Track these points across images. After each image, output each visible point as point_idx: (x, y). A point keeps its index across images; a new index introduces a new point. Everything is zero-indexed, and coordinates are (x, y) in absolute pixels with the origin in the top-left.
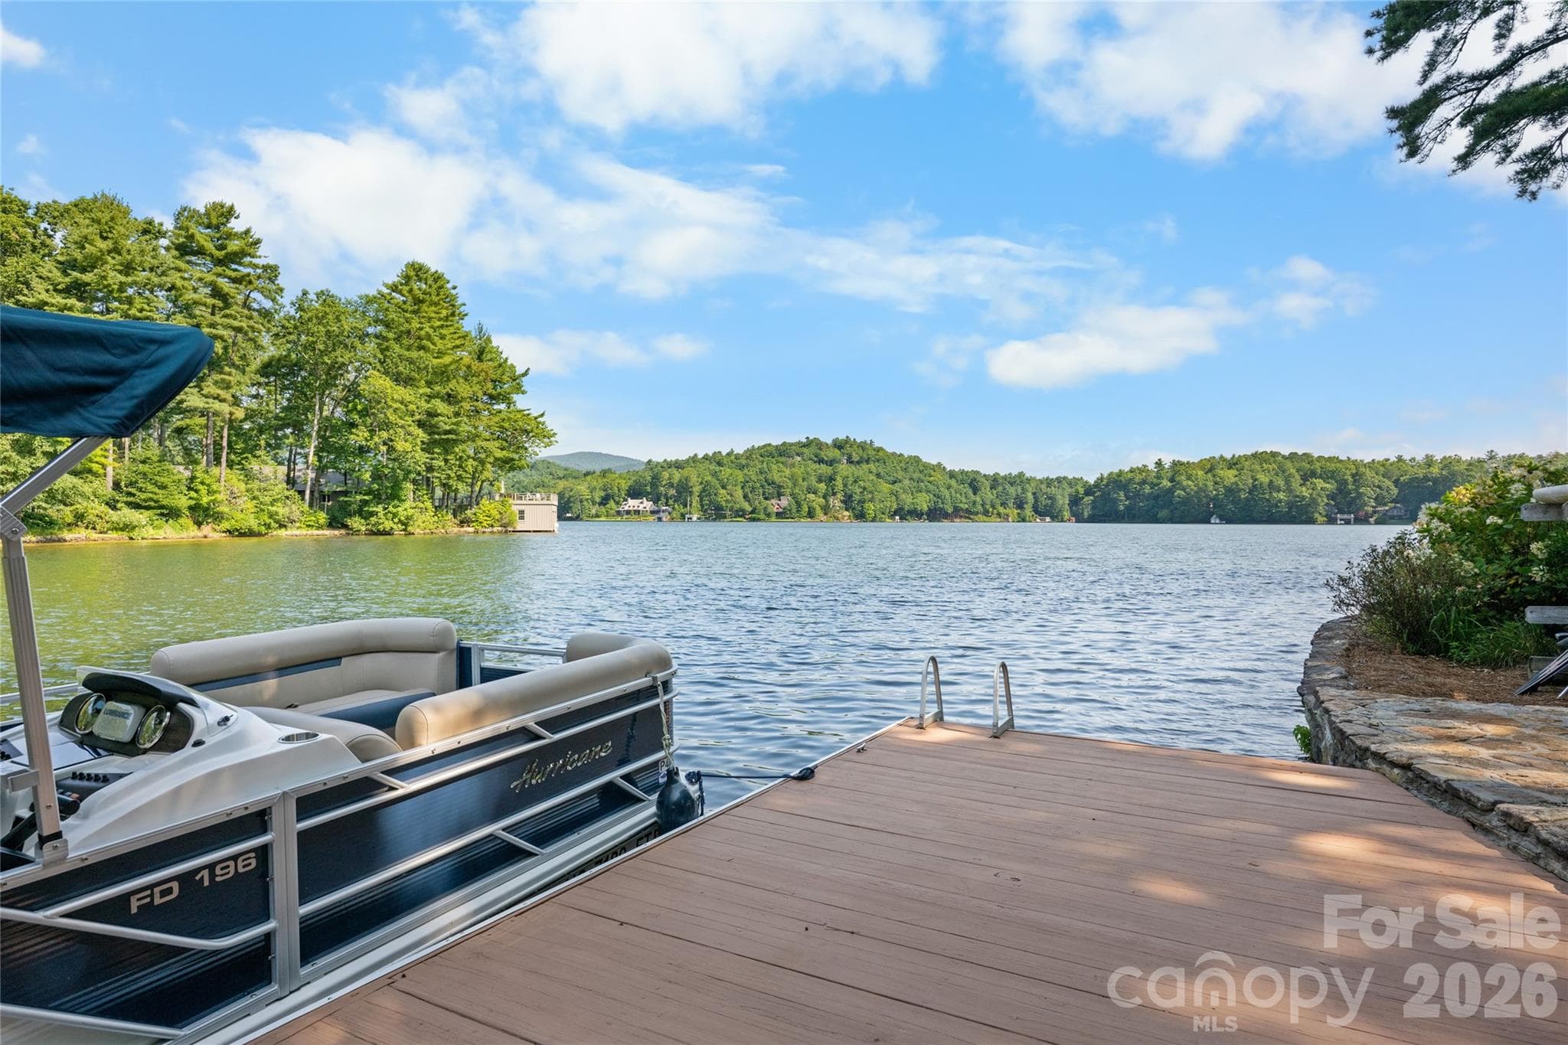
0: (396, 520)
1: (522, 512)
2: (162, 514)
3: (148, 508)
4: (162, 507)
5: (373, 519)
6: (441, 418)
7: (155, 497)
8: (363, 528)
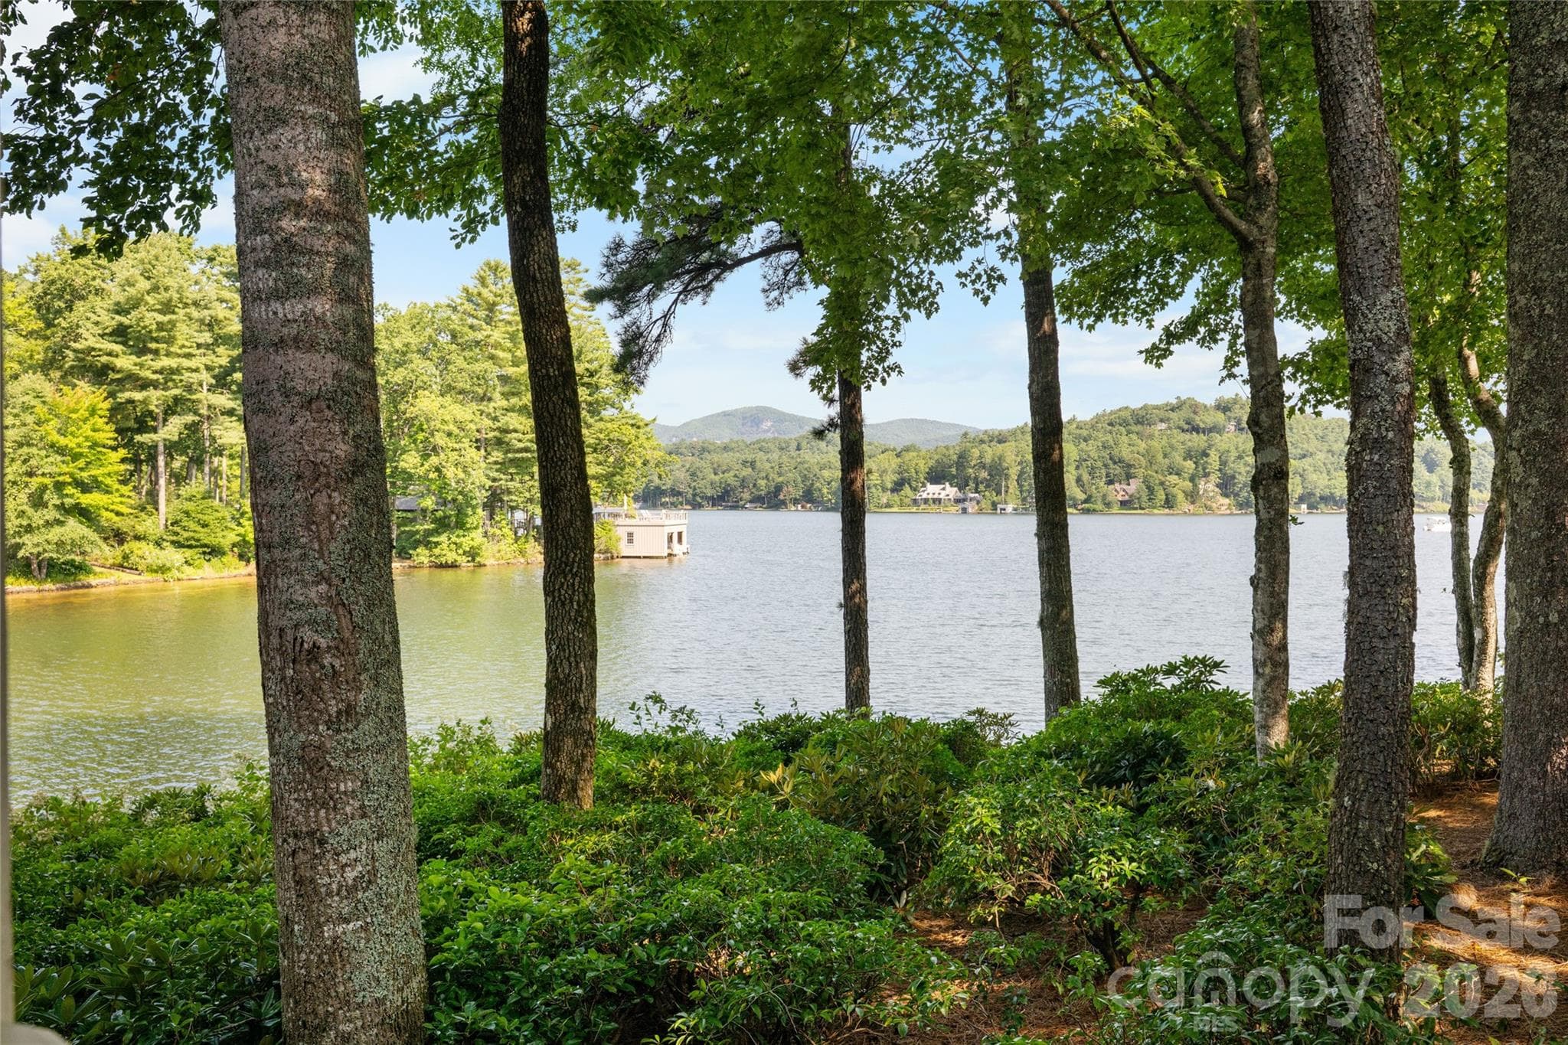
0: (460, 551)
1: (630, 535)
2: (204, 553)
3: (190, 547)
4: (205, 546)
5: (437, 551)
6: (515, 435)
7: (197, 536)
8: (426, 561)
